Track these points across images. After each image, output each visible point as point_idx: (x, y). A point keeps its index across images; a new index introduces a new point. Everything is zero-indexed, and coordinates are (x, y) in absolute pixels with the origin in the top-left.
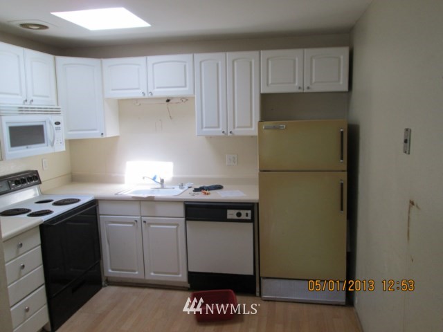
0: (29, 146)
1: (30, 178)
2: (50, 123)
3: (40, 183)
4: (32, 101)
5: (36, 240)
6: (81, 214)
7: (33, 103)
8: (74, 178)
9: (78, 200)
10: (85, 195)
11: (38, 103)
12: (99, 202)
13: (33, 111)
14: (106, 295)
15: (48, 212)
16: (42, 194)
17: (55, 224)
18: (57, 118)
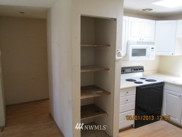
0: (139, 56)
1: (140, 69)
2: (149, 48)
3: (144, 71)
4: (143, 39)
5: (134, 92)
6: (156, 86)
7: (143, 40)
8: (159, 72)
9: (156, 81)
10: (159, 79)
11: (146, 40)
12: (165, 83)
13: (143, 43)
14: (161, 123)
15: (141, 83)
16: (144, 76)
17: (142, 88)
18: (153, 46)
